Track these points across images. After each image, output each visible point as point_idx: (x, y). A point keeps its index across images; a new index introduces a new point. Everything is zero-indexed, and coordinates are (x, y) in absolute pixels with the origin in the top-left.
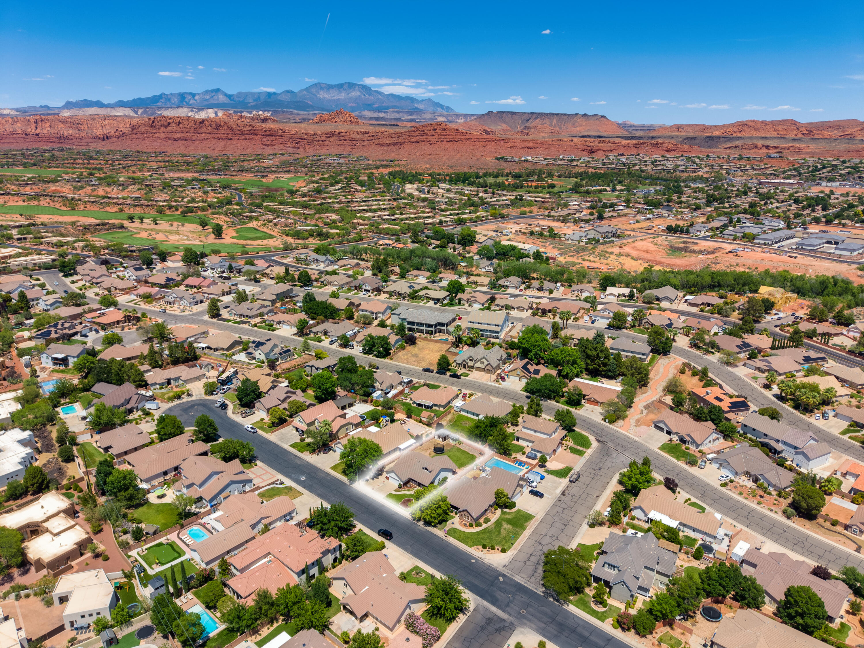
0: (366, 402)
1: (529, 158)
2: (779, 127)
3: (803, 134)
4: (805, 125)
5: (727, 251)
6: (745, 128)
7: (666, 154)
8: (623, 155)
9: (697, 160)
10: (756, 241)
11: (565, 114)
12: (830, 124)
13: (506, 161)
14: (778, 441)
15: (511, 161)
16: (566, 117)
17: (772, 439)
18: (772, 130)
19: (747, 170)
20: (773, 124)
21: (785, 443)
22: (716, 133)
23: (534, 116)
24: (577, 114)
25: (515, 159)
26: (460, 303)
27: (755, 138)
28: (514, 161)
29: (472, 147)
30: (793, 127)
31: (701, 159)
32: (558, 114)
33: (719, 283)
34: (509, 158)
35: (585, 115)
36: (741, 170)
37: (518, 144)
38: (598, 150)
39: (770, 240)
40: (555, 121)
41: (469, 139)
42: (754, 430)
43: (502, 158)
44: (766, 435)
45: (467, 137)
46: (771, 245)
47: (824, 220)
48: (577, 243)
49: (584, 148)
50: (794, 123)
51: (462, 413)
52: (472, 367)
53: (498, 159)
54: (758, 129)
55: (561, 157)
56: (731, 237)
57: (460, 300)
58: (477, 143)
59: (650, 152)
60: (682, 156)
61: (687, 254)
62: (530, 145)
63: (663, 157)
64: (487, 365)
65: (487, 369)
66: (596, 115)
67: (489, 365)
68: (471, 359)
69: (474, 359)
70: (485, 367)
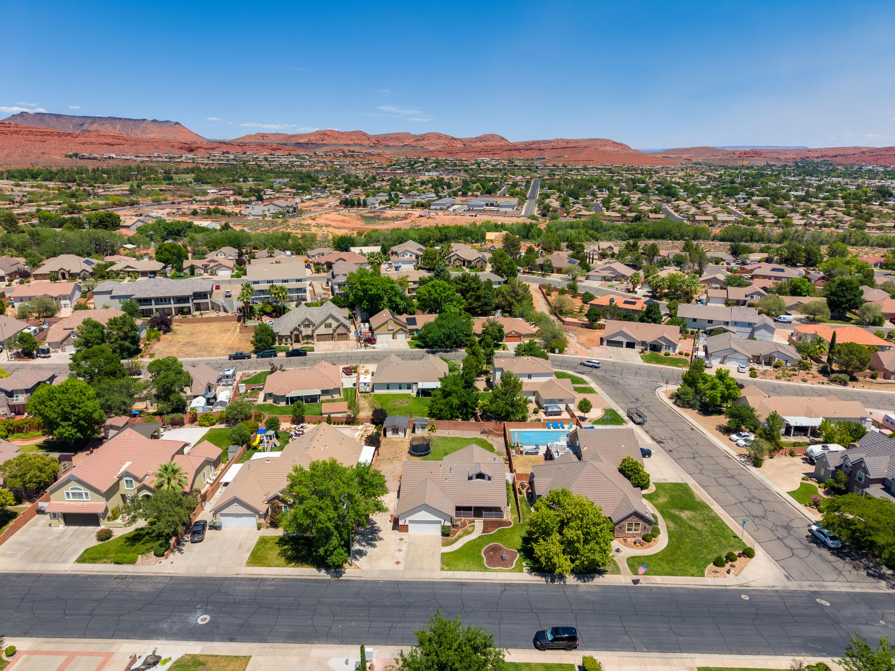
0: (180, 424)
1: (114, 156)
2: (354, 137)
3: (374, 143)
4: (374, 136)
5: (417, 215)
6: (326, 137)
7: (273, 152)
8: (228, 153)
9: (307, 157)
10: (432, 207)
11: (129, 119)
12: (391, 136)
13: (83, 158)
14: (727, 323)
15: (89, 158)
16: (131, 123)
17: (719, 322)
18: (348, 139)
19: (357, 165)
20: (349, 134)
21: (736, 324)
22: (302, 141)
23: (89, 121)
24: (144, 120)
25: (95, 155)
26: (193, 274)
27: (339, 145)
28: (95, 158)
29: (23, 142)
30: (364, 137)
31: (311, 157)
32: (120, 119)
33: (446, 236)
34: (87, 155)
35: (155, 121)
36: (353, 165)
37: (93, 140)
38: (197, 148)
39: (444, 205)
40: (118, 126)
41: (16, 132)
42: (695, 320)
43: (76, 155)
44: (710, 322)
45: (12, 129)
46: (446, 209)
47: (460, 193)
48: (261, 218)
49: (181, 145)
50: (365, 134)
51: (377, 392)
52: (310, 337)
53: (70, 157)
55: (156, 155)
56: (410, 206)
57: (192, 269)
58: (31, 137)
59: (255, 151)
60: (290, 154)
61: (381, 222)
62: (110, 141)
63: (271, 155)
64: (338, 327)
65: (338, 334)
66: (168, 121)
67: (341, 327)
68: (306, 323)
69: (312, 322)
70: (334, 331)
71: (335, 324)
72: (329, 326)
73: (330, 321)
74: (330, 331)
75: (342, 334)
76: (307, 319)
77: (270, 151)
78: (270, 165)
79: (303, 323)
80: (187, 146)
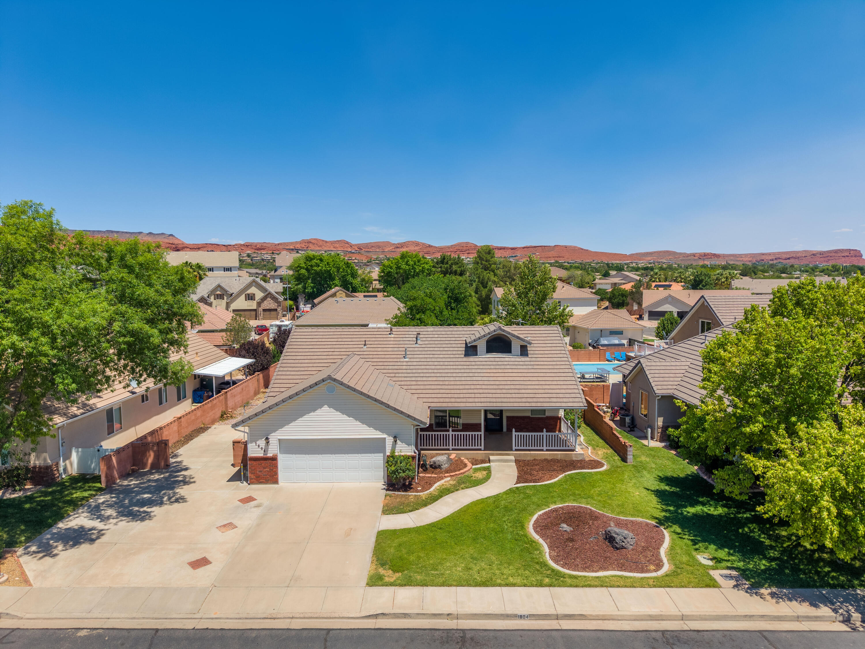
2: (337, 245)
7: (256, 251)
11: (126, 232)
18: (332, 247)
22: (287, 248)
24: (140, 233)
35: (150, 233)
38: (184, 248)
49: (167, 245)
54: (321, 246)
59: (240, 250)
60: (273, 253)
64: (263, 299)
65: (264, 310)
66: (163, 234)
67: (269, 299)
68: (218, 292)
69: (226, 291)
70: (259, 304)
71: (259, 295)
72: (250, 297)
73: (253, 290)
74: (253, 305)
75: (270, 310)
76: (219, 286)
77: (254, 251)
78: (252, 260)
79: (212, 292)
80: (174, 246)
